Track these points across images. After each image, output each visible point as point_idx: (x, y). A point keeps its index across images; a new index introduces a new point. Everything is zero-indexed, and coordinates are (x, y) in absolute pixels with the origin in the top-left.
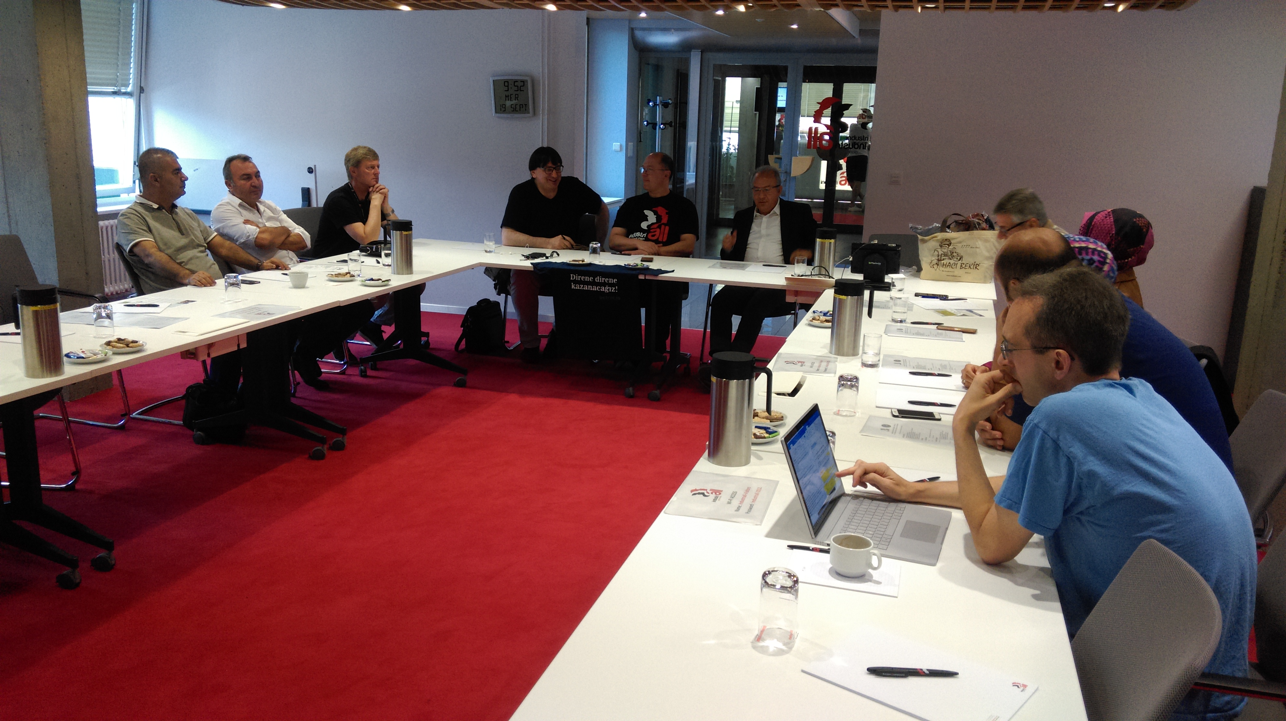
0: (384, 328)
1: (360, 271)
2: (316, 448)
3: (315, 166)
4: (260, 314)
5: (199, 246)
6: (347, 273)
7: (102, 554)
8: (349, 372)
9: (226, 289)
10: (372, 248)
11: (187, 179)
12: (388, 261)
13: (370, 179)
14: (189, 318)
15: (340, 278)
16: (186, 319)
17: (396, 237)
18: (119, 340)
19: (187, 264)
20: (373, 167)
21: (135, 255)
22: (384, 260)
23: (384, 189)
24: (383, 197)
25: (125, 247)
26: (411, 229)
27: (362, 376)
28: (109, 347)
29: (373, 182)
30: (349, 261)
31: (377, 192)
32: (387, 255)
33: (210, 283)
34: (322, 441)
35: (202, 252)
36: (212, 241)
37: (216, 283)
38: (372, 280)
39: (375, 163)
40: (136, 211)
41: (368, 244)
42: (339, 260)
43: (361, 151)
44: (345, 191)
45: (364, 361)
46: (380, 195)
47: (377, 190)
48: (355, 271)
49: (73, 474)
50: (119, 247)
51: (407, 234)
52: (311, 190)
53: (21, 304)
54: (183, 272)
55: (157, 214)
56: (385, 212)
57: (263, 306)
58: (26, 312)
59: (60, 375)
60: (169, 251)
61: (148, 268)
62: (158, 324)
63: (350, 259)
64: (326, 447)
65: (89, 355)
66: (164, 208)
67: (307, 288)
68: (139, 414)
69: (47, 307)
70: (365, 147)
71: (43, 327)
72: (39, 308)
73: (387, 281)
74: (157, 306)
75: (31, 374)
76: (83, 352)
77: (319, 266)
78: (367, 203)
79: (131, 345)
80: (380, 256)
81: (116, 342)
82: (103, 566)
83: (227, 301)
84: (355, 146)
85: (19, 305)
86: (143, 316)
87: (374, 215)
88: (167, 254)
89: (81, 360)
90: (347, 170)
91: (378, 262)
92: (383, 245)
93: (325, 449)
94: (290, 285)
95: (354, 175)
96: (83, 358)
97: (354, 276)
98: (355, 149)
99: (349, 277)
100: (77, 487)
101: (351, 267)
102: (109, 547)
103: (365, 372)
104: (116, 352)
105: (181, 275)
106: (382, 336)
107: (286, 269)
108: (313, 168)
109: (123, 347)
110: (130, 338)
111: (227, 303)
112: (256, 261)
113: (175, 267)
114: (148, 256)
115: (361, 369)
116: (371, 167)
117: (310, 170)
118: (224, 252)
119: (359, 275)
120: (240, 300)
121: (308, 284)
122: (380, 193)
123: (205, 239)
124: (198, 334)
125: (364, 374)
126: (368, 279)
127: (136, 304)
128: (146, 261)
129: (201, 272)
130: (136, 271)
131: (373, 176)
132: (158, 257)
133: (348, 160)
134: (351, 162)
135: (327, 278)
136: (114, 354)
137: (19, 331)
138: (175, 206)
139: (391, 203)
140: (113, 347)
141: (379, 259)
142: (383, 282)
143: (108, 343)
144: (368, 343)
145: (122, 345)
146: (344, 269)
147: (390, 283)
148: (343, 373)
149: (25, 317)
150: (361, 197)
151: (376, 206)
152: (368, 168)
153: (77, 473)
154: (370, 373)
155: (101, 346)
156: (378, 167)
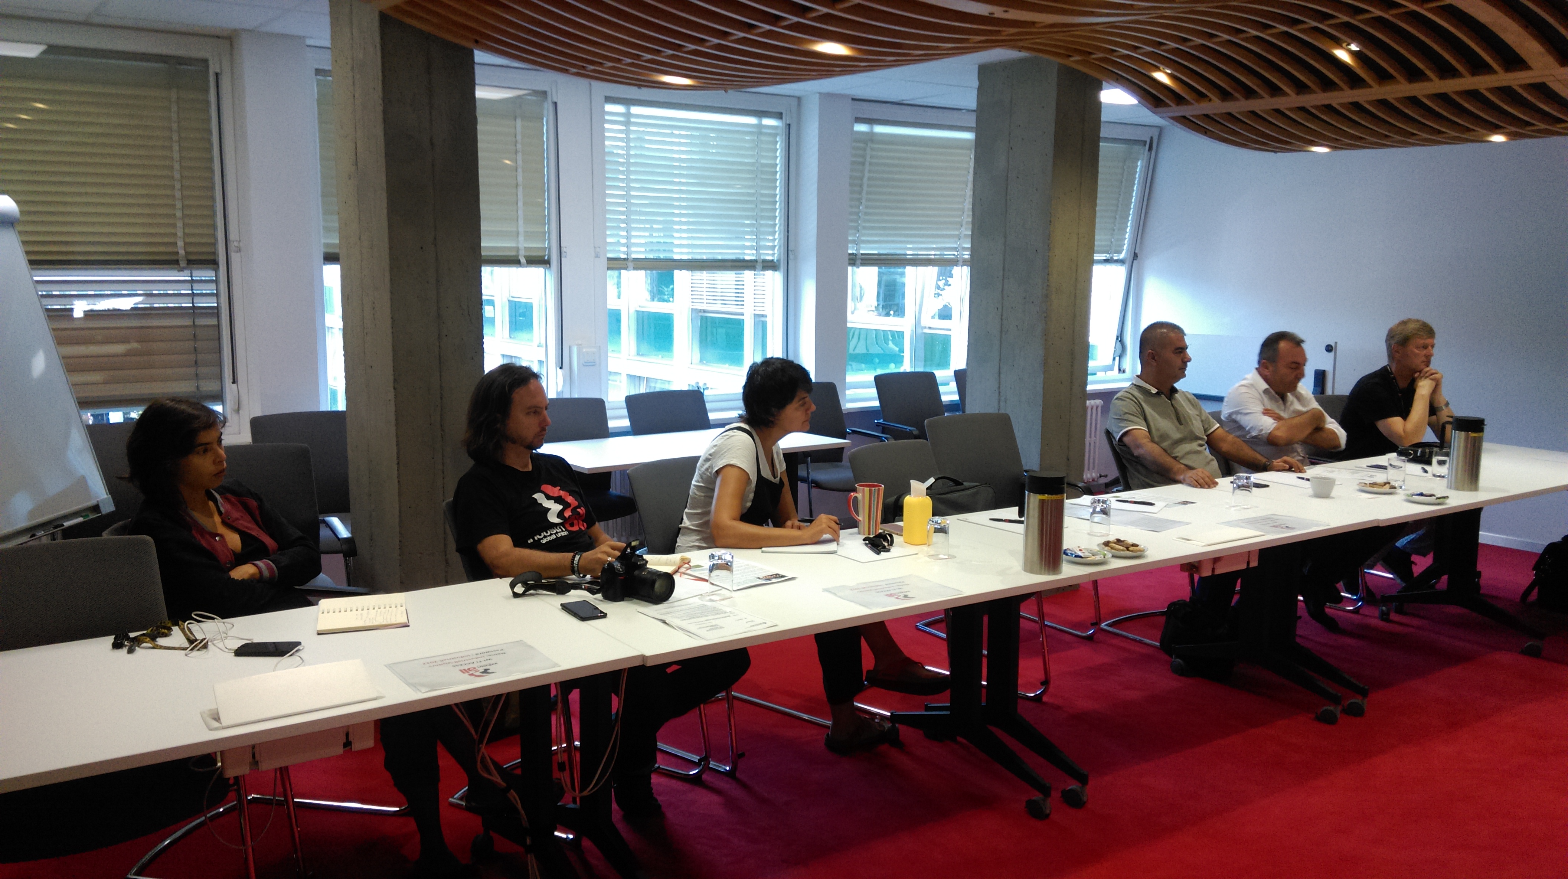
0: (1414, 558)
1: (1404, 481)
2: (1325, 708)
3: (1336, 343)
4: (1277, 527)
5: (1198, 438)
6: (1386, 484)
7: (1074, 786)
8: (1366, 611)
9: (1233, 492)
10: (1416, 452)
11: (1189, 360)
12: (1443, 470)
13: (1418, 362)
14: (1190, 523)
15: (1375, 489)
16: (1188, 524)
17: (1458, 439)
18: (1119, 541)
19: (1182, 457)
20: (1425, 347)
21: (1125, 445)
22: (1435, 468)
23: (1436, 373)
24: (1434, 383)
25: (1115, 436)
26: (1482, 430)
27: (1383, 620)
28: (1107, 548)
29: (1422, 366)
30: (1389, 467)
31: (1426, 377)
32: (1442, 463)
33: (1209, 484)
34: (1335, 700)
35: (1201, 445)
36: (1214, 433)
37: (1217, 483)
38: (1422, 494)
39: (1429, 341)
40: (1134, 396)
41: (1410, 446)
42: (1370, 464)
43: (1411, 326)
44: (1382, 375)
45: (1386, 600)
46: (1431, 381)
47: (1427, 375)
48: (1396, 481)
49: (1043, 684)
50: (1109, 434)
51: (1475, 437)
52: (1327, 374)
53: (1030, 491)
54: (1177, 466)
55: (1155, 400)
56: (1436, 405)
57: (1279, 517)
58: (1033, 500)
59: (1057, 574)
60: (1165, 444)
61: (1138, 461)
62: (1157, 526)
63: (1391, 465)
64: (1339, 708)
65: (1087, 554)
66: (1162, 393)
67: (1333, 498)
68: (1109, 625)
69: (1054, 497)
70: (1418, 321)
71: (1047, 518)
72: (1045, 497)
73: (1444, 498)
74: (1151, 504)
75: (1029, 568)
76: (1080, 550)
77: (1342, 470)
78: (1409, 393)
79: (1131, 548)
80: (1429, 463)
81: (1115, 543)
82: (1073, 800)
83: (1234, 506)
84: (1403, 317)
85: (1027, 492)
86: (1140, 515)
87: (1419, 408)
88: (1162, 448)
89: (1078, 560)
90: (1388, 349)
91: (1426, 472)
92: (1435, 449)
93: (1337, 710)
94: (1310, 491)
95: (1397, 355)
96: (1081, 557)
97: (1395, 488)
98: (1404, 323)
99: (1388, 488)
100: (1045, 699)
101: (1391, 475)
102: (1083, 780)
103: (1388, 614)
104: (1115, 554)
105: (1175, 469)
106: (1412, 570)
107: (1300, 472)
108: (1333, 346)
109: (1122, 550)
110: (1130, 540)
111: (1233, 509)
112: (1264, 460)
113: (1168, 460)
114: (1138, 446)
115: (1382, 610)
116: (1423, 347)
117: (1329, 349)
118: (1225, 447)
119: (1401, 487)
120: (1249, 506)
121: (1333, 494)
122: (1432, 379)
123: (1205, 430)
124: (1204, 544)
125: (1385, 617)
126: (1416, 493)
127: (1129, 500)
128: (1136, 453)
129: (1200, 470)
130: (1125, 462)
131: (1424, 359)
132: (1149, 449)
133: (1391, 335)
134: (1397, 339)
135: (1358, 487)
136: (1113, 556)
137: (1023, 519)
138: (1174, 391)
139: (1445, 394)
140: (1112, 548)
141: (1427, 468)
142: (1437, 498)
143: (1107, 544)
144: (1391, 576)
145: (1122, 548)
146: (1380, 477)
147: (1447, 501)
148: (1356, 611)
149: (1031, 506)
150: (1402, 384)
151: (1423, 396)
152: (1417, 348)
153: (1046, 683)
154: (1394, 616)
155: (1098, 545)
156: (1433, 346)
